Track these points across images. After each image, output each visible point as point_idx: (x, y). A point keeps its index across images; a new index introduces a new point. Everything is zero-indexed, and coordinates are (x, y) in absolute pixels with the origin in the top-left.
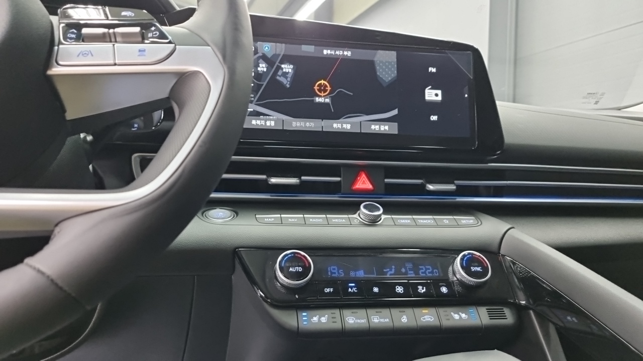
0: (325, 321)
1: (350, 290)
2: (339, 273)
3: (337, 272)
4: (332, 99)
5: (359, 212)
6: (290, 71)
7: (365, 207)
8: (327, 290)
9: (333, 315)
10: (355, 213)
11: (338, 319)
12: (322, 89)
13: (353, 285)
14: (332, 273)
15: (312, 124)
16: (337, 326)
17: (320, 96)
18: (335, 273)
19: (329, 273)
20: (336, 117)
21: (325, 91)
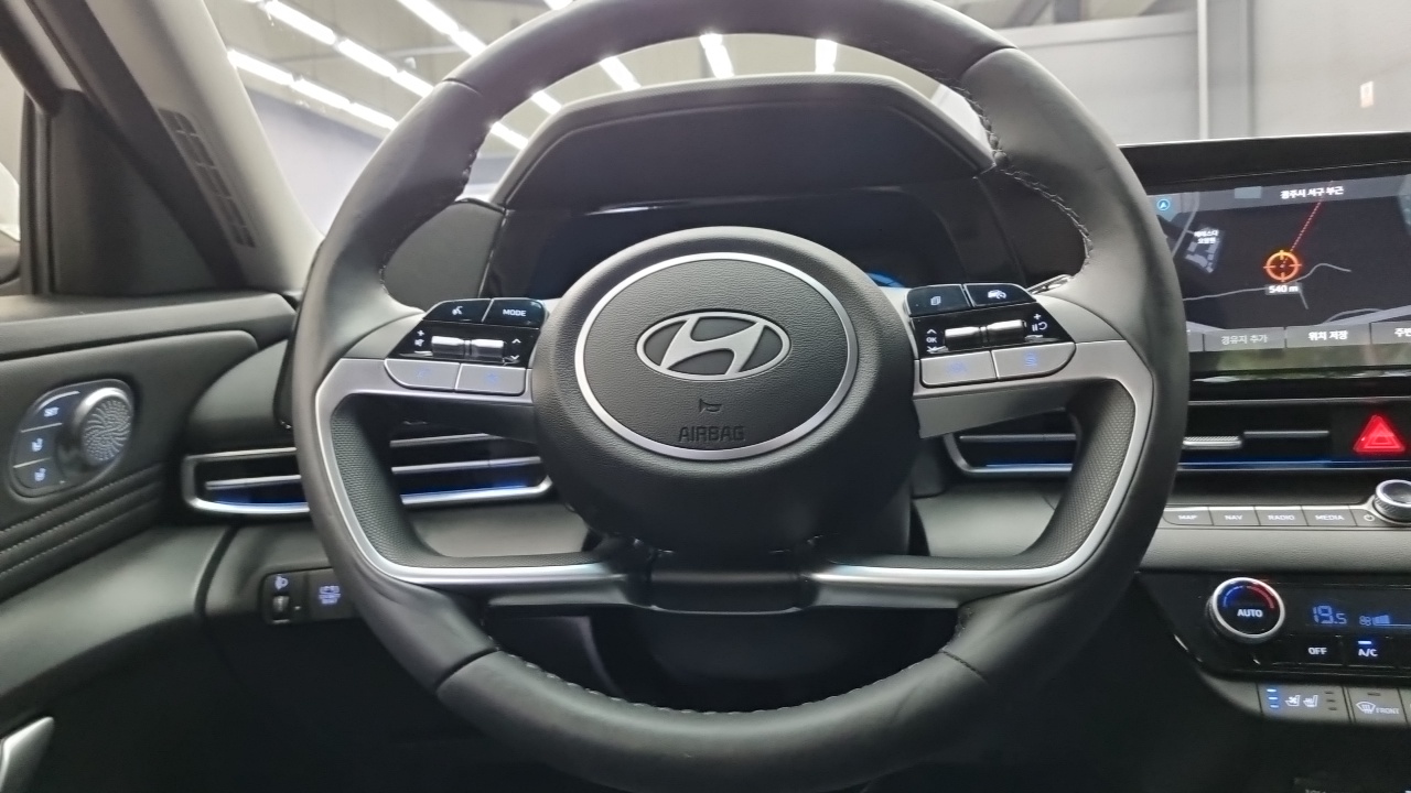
0: (1312, 706)
1: (1361, 652)
2: (1336, 619)
3: (1332, 618)
4: (1305, 285)
5: (1372, 498)
6: (1213, 240)
7: (1388, 490)
8: (1314, 651)
9: (1330, 697)
10: (1364, 501)
11: (1340, 704)
12: (1283, 268)
13: (1368, 643)
14: (1321, 618)
15: (1265, 338)
16: (1340, 714)
17: (1278, 283)
18: (1327, 619)
19: (1317, 619)
20: (1315, 318)
21: (1288, 271)
